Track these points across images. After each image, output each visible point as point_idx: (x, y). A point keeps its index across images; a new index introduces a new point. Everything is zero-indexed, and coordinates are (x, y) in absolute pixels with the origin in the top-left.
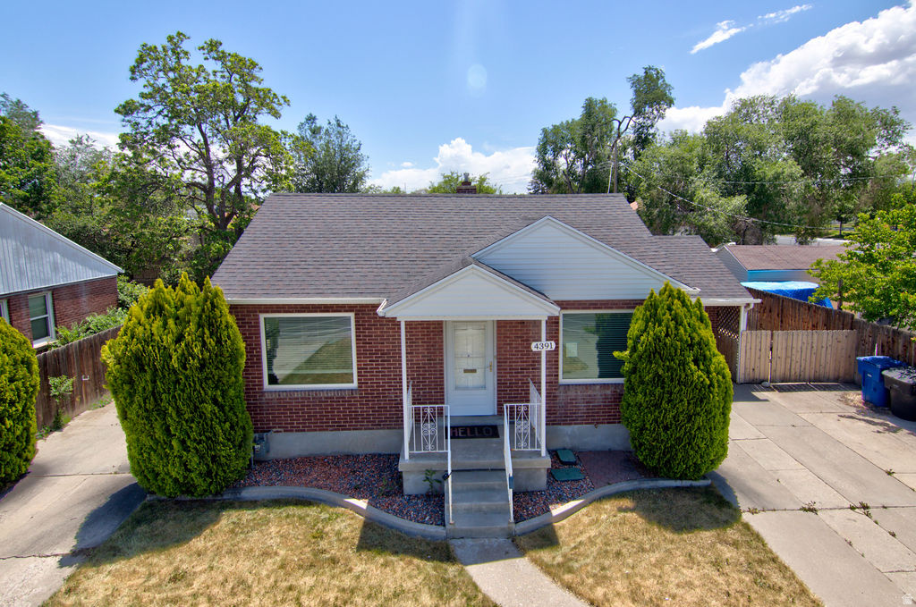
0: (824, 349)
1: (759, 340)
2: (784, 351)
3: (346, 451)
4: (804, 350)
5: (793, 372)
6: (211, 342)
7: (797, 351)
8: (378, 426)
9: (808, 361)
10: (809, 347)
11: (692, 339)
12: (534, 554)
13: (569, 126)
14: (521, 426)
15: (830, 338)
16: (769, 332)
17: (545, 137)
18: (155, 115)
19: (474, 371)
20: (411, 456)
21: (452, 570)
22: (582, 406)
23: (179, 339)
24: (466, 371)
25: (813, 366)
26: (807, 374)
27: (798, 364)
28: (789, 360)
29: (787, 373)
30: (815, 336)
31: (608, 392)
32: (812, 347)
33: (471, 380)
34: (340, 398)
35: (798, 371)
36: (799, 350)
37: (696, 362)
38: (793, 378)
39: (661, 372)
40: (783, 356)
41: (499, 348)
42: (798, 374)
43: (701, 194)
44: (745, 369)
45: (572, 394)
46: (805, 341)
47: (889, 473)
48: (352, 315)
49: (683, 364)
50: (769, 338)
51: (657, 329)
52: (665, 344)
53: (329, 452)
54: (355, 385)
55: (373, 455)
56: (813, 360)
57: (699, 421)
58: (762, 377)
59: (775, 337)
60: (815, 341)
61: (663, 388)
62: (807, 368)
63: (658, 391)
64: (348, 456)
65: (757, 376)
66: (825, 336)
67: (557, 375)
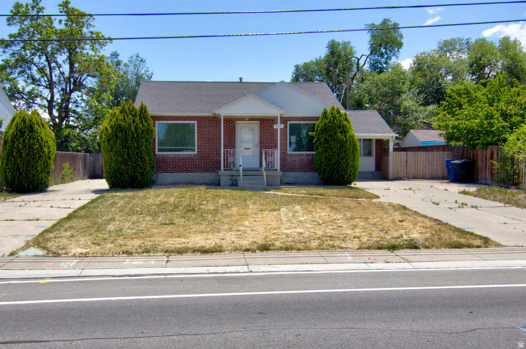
0: (435, 162)
1: (400, 156)
2: (413, 162)
4: (425, 162)
5: (419, 174)
6: (145, 124)
7: (421, 163)
9: (427, 168)
10: (427, 160)
11: (340, 125)
13: (317, 63)
14: (269, 159)
15: (438, 156)
16: (405, 153)
17: (297, 70)
18: (20, 49)
19: (249, 149)
20: (224, 170)
22: (298, 164)
23: (134, 121)
24: (245, 149)
25: (430, 170)
26: (427, 175)
27: (422, 170)
28: (416, 167)
29: (416, 175)
30: (430, 154)
31: (310, 158)
32: (429, 161)
33: (248, 153)
34: (189, 158)
35: (422, 173)
36: (422, 162)
37: (341, 133)
38: (419, 177)
39: (327, 138)
40: (413, 165)
41: (260, 137)
42: (422, 175)
43: (406, 104)
44: (393, 172)
45: (293, 158)
46: (425, 157)
48: (196, 122)
49: (336, 133)
50: (405, 155)
51: (326, 120)
52: (328, 126)
54: (196, 152)
56: (430, 167)
57: (342, 155)
58: (402, 176)
59: (409, 155)
60: (430, 157)
61: (328, 144)
62: (427, 171)
63: (326, 145)
65: (399, 175)
66: (436, 154)
67: (286, 150)
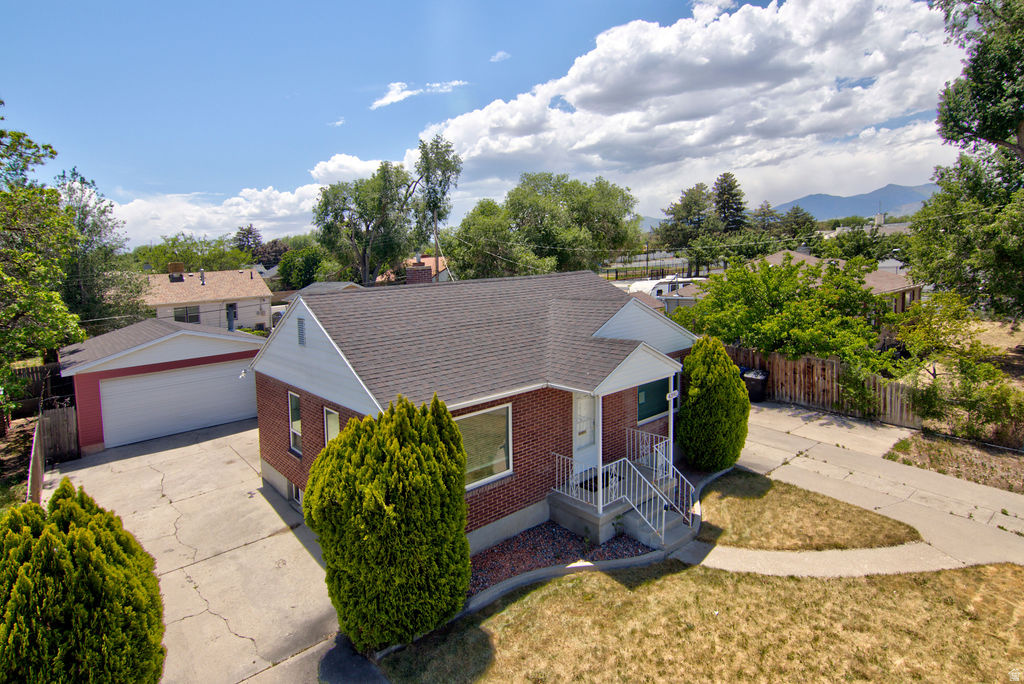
3: (505, 536)
8: (528, 503)
12: (719, 540)
19: (585, 432)
21: (697, 570)
24: (580, 434)
31: (662, 424)
34: (502, 486)
47: (788, 433)
48: (509, 405)
53: (491, 544)
54: (511, 470)
55: (529, 531)
64: (507, 540)
67: (636, 419)
